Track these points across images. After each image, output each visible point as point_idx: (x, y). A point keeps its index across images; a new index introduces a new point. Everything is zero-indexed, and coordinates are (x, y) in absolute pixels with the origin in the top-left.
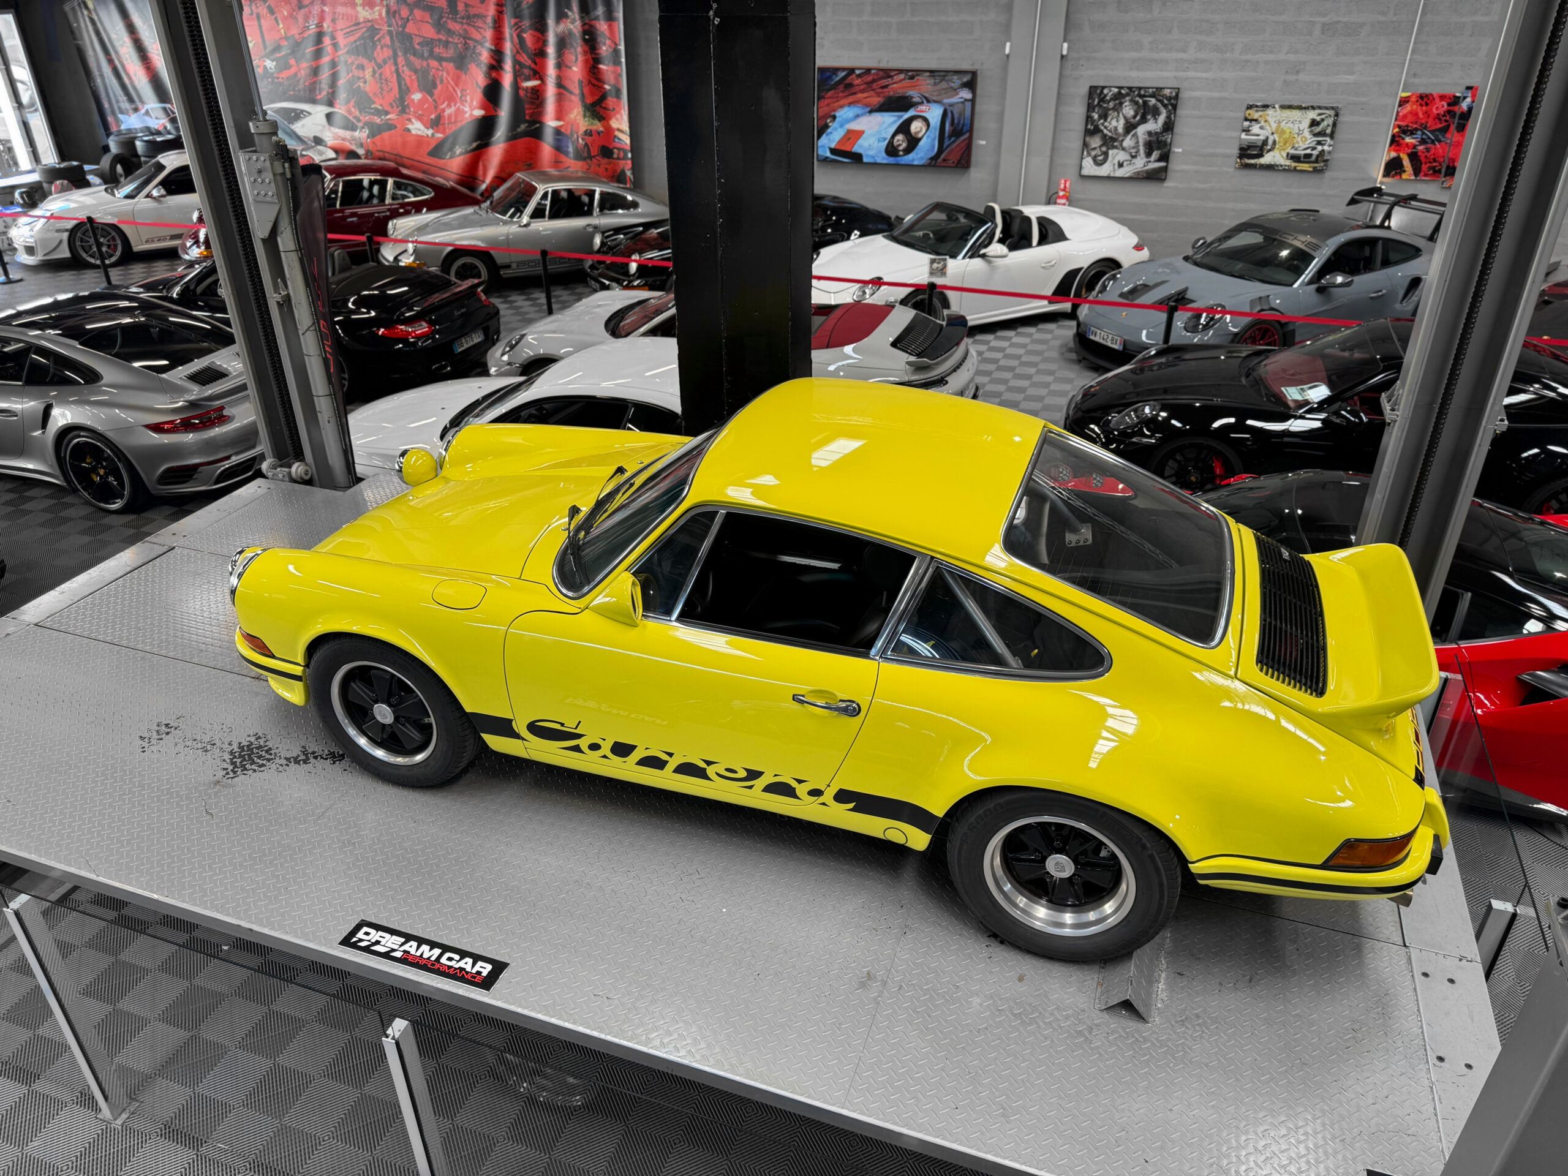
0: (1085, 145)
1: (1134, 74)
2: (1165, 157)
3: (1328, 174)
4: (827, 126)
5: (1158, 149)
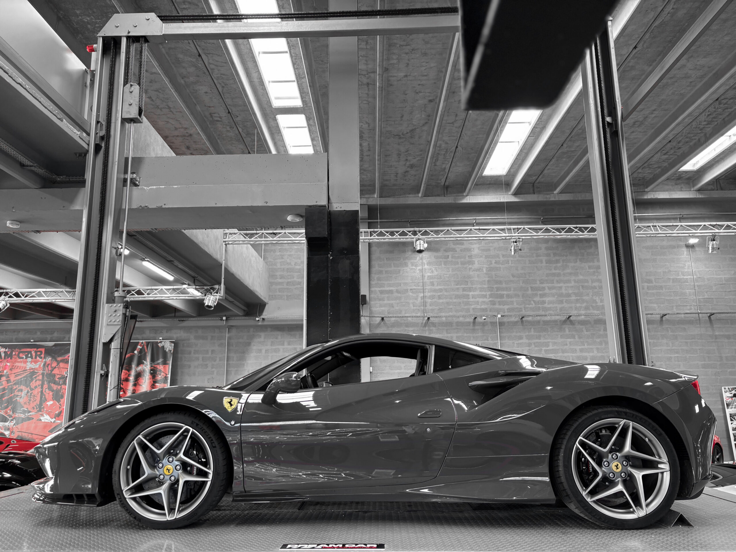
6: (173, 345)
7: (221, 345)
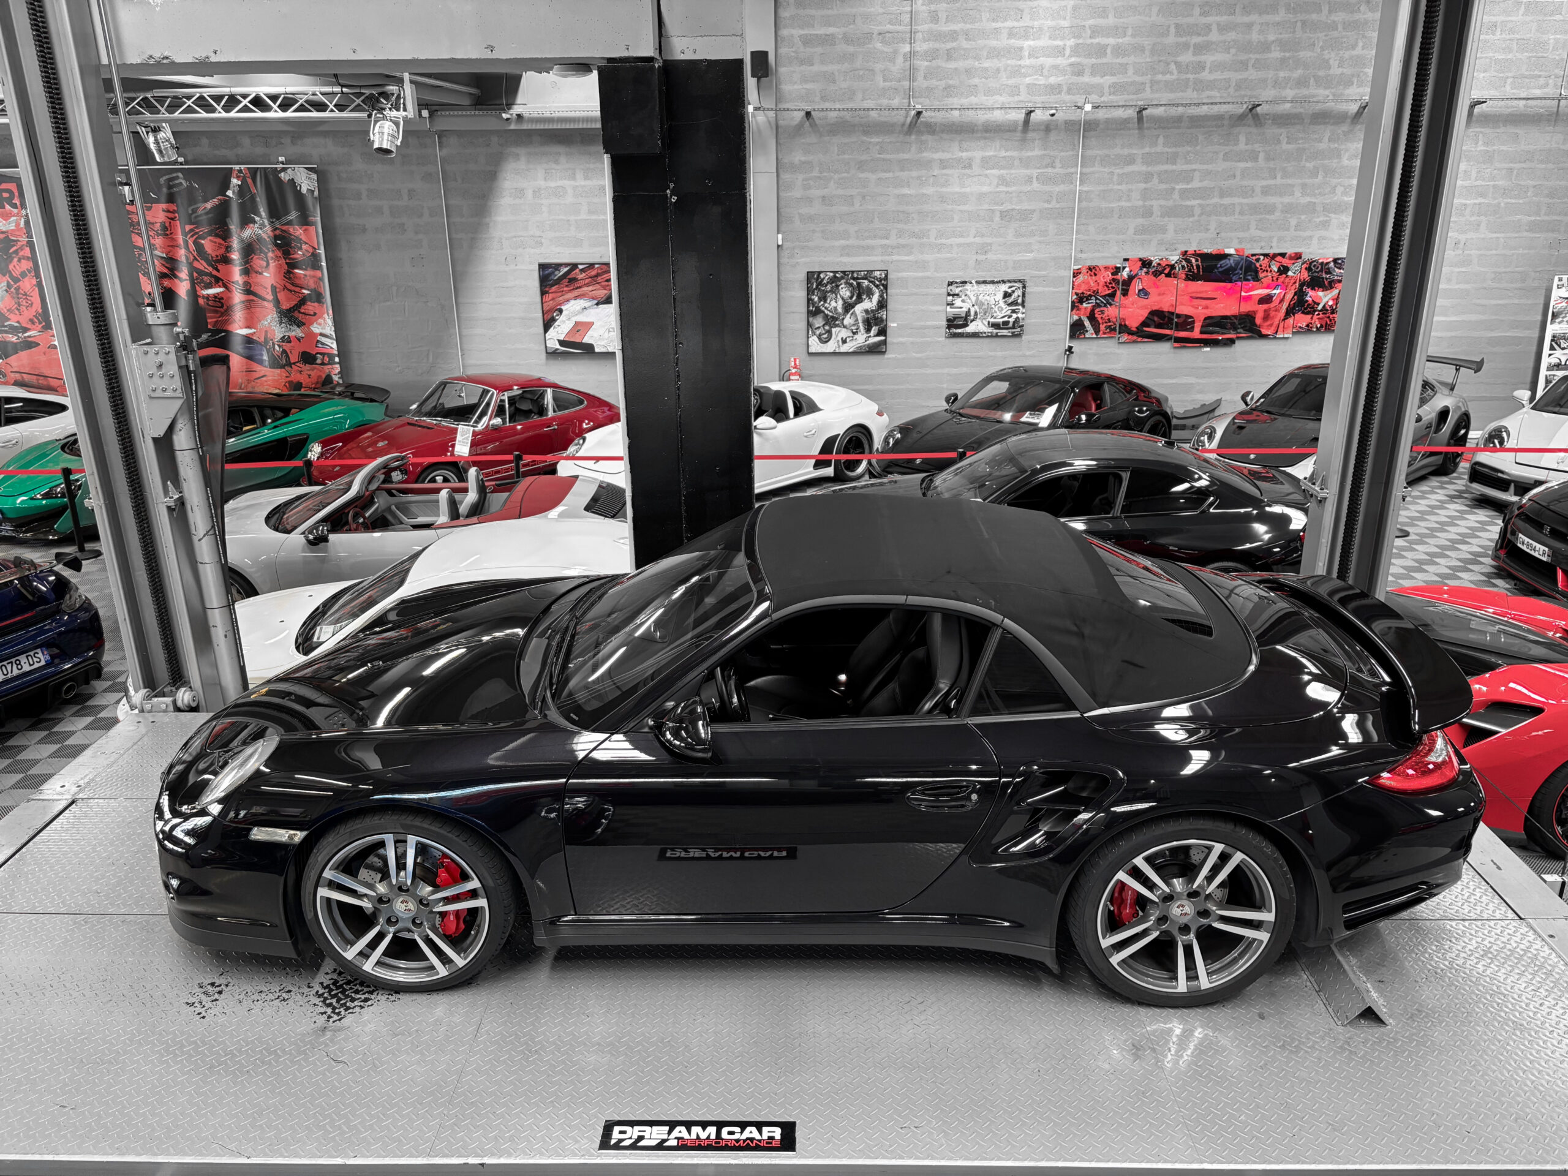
0: (809, 325)
1: (845, 259)
2: (882, 332)
3: (1024, 337)
4: (553, 320)
5: (876, 325)
6: (314, 176)
7: (428, 177)
